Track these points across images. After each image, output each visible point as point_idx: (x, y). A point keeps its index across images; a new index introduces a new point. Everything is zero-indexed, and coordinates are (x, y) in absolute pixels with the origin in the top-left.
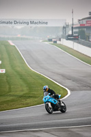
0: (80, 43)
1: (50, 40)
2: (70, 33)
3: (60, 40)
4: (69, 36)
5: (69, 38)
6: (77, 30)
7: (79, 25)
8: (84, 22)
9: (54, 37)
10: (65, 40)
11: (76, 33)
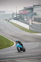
0: (20, 21)
1: (6, 20)
2: (15, 17)
3: (11, 20)
4: (15, 18)
5: (15, 19)
6: (18, 15)
7: (19, 13)
8: (22, 12)
9: (8, 18)
10: (13, 20)
11: (18, 17)
